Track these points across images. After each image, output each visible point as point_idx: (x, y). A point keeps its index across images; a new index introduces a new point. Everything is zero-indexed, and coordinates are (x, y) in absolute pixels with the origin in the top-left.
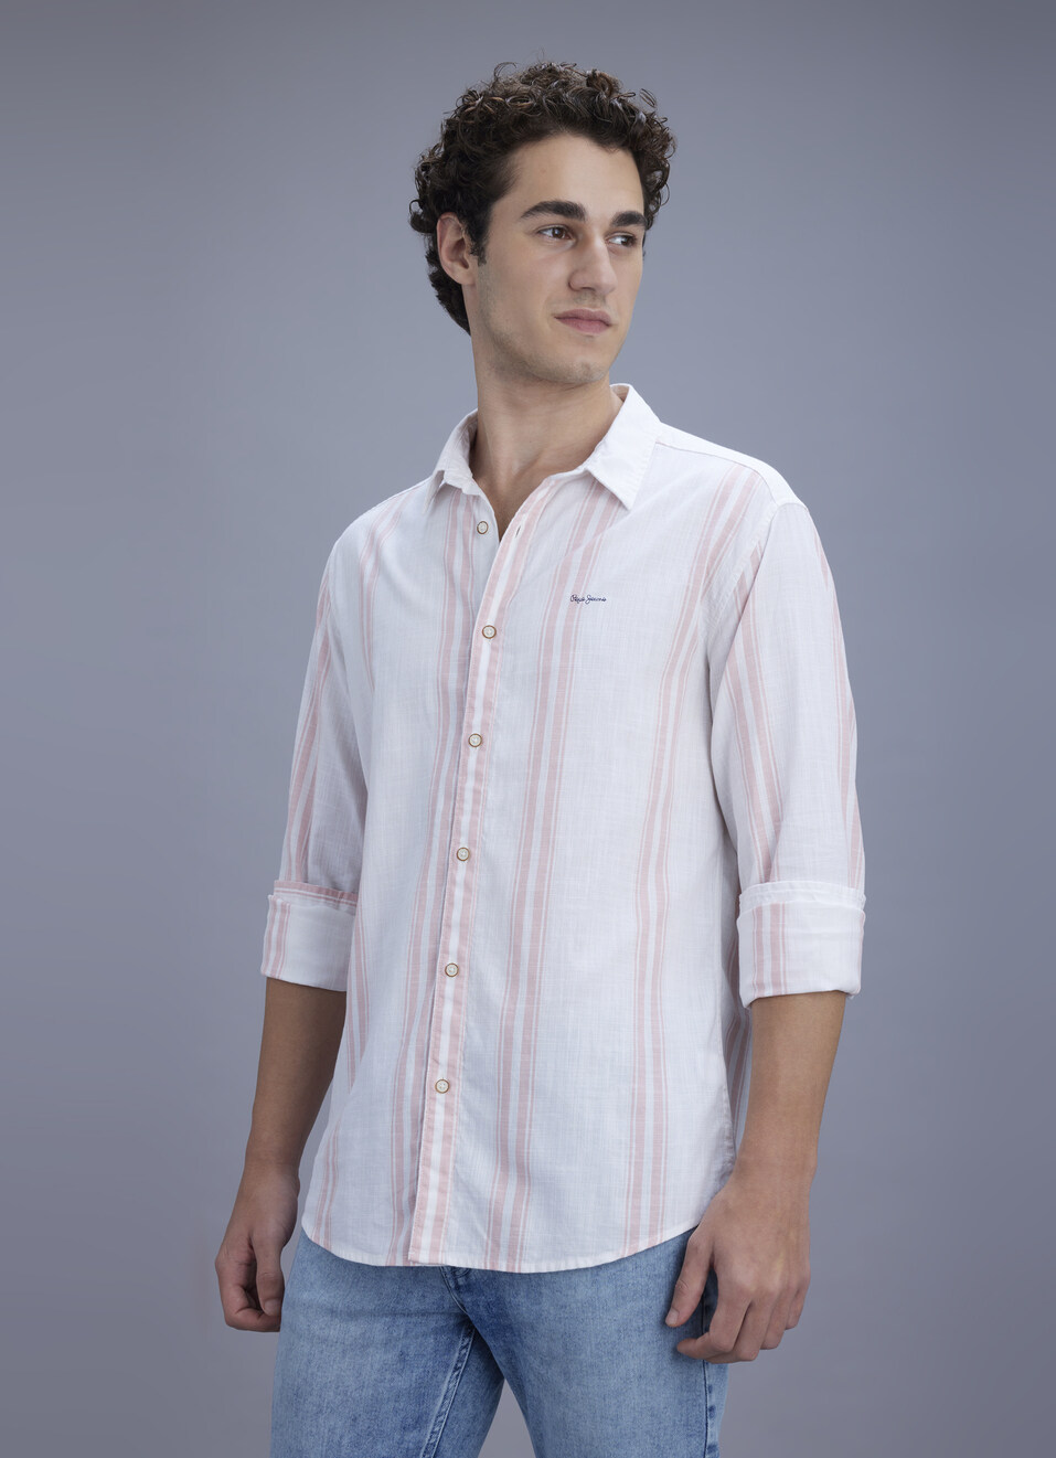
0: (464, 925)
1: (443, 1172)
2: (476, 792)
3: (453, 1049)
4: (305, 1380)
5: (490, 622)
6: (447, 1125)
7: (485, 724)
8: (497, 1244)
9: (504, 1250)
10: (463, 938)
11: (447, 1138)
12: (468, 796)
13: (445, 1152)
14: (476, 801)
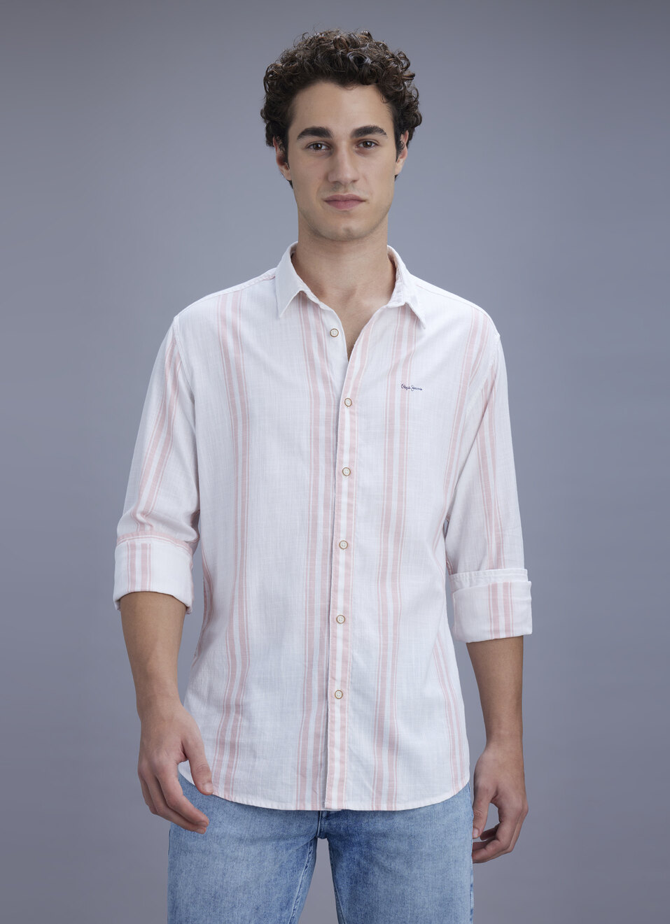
0: (346, 591)
1: (342, 750)
2: (350, 505)
3: (344, 670)
4: (221, 887)
5: (349, 396)
6: (343, 719)
7: (351, 462)
8: (379, 793)
9: (384, 797)
10: (346, 599)
11: (343, 728)
12: (344, 507)
13: (343, 737)
14: (349, 511)
